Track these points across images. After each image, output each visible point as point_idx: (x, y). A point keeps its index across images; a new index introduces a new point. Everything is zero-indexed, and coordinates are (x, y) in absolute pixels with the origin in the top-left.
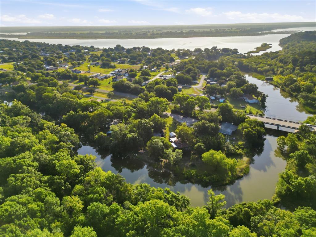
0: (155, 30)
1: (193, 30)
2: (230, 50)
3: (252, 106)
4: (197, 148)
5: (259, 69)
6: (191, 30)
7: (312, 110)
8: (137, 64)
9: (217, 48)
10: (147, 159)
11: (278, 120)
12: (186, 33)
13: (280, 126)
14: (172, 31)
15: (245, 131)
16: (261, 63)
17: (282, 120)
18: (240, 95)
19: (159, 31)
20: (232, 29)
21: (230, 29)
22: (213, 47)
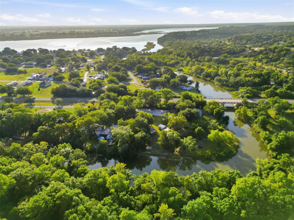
0: (31, 31)
1: (74, 31)
2: (130, 49)
3: (191, 92)
4: (198, 132)
5: (168, 63)
6: (72, 31)
7: (229, 89)
8: (49, 67)
9: (117, 47)
10: (160, 153)
11: (220, 99)
12: (69, 34)
13: (226, 103)
14: (52, 32)
15: (216, 111)
16: (165, 58)
17: (223, 99)
18: (178, 85)
19: (35, 31)
20: (110, 30)
21: (108, 30)
22: (113, 46)
